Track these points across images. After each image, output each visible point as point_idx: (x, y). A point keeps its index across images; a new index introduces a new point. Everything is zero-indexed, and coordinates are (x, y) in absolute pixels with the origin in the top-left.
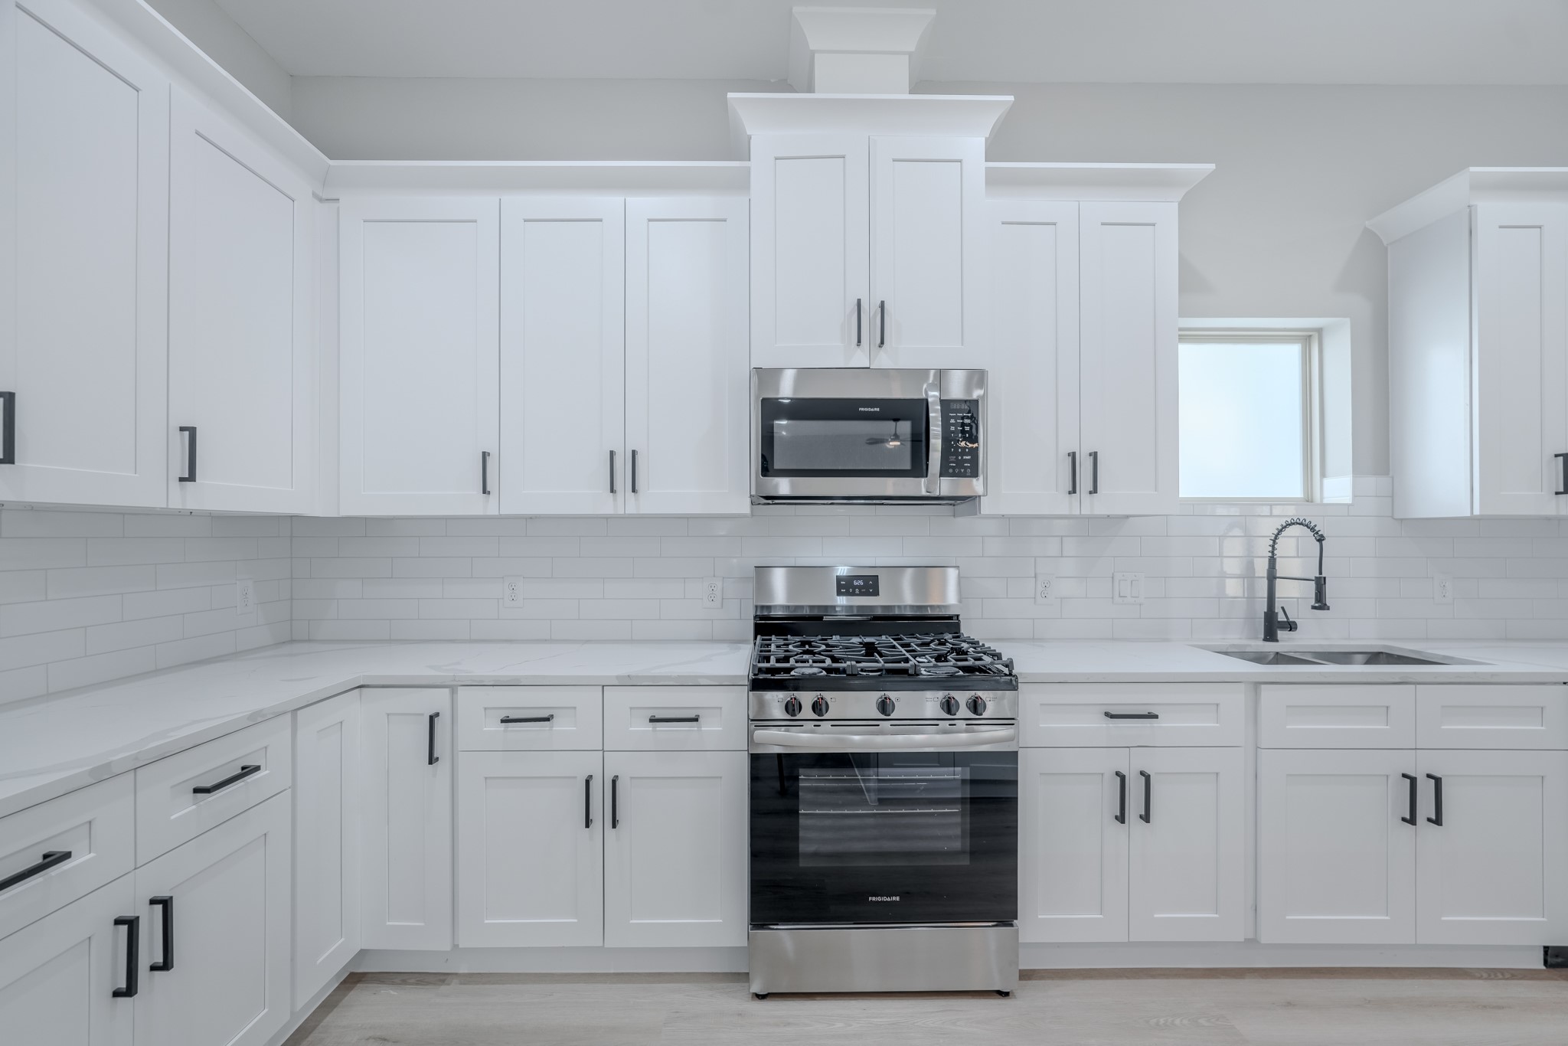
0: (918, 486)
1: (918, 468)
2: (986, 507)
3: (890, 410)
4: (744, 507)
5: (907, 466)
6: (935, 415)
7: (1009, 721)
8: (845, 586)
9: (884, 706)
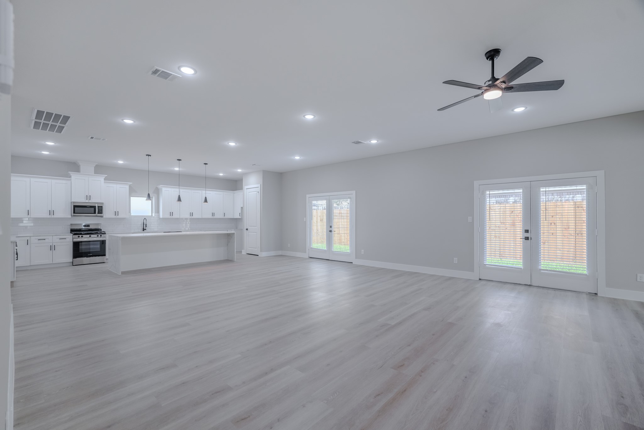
0: (95, 215)
1: (95, 213)
2: (104, 217)
3: (91, 207)
4: (70, 217)
5: (93, 213)
6: (97, 207)
7: (105, 237)
8: (85, 226)
9: (90, 236)
